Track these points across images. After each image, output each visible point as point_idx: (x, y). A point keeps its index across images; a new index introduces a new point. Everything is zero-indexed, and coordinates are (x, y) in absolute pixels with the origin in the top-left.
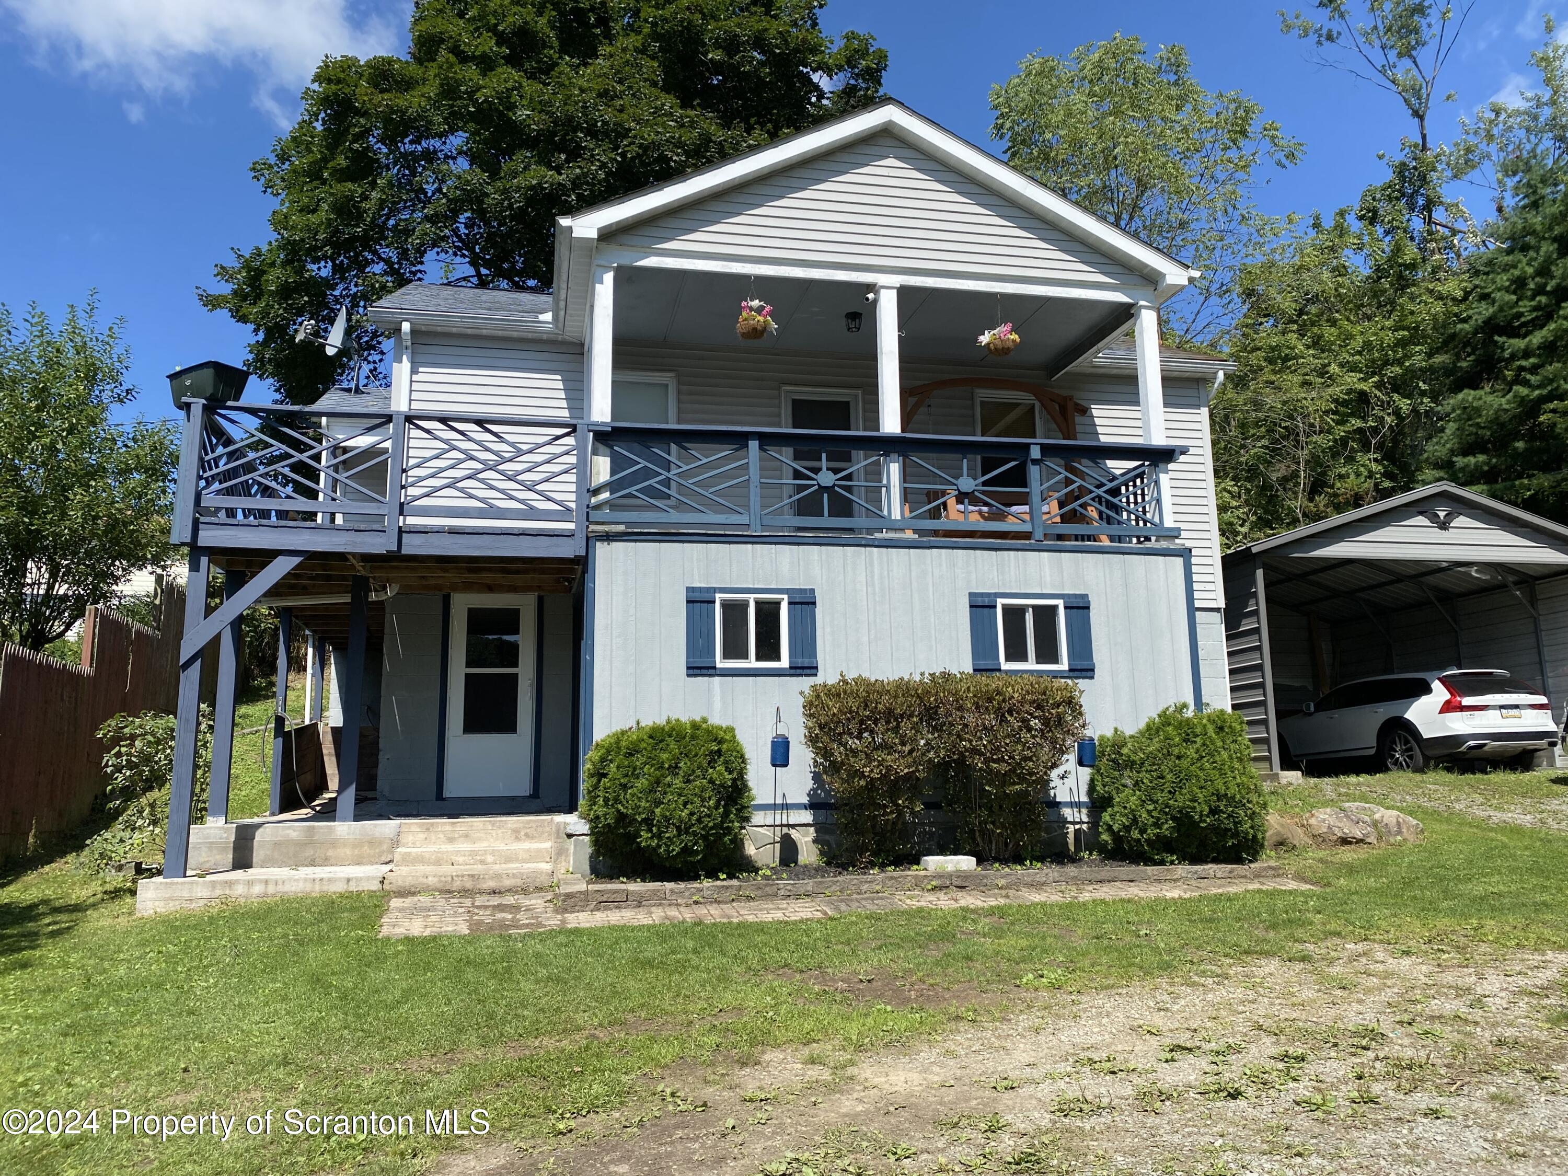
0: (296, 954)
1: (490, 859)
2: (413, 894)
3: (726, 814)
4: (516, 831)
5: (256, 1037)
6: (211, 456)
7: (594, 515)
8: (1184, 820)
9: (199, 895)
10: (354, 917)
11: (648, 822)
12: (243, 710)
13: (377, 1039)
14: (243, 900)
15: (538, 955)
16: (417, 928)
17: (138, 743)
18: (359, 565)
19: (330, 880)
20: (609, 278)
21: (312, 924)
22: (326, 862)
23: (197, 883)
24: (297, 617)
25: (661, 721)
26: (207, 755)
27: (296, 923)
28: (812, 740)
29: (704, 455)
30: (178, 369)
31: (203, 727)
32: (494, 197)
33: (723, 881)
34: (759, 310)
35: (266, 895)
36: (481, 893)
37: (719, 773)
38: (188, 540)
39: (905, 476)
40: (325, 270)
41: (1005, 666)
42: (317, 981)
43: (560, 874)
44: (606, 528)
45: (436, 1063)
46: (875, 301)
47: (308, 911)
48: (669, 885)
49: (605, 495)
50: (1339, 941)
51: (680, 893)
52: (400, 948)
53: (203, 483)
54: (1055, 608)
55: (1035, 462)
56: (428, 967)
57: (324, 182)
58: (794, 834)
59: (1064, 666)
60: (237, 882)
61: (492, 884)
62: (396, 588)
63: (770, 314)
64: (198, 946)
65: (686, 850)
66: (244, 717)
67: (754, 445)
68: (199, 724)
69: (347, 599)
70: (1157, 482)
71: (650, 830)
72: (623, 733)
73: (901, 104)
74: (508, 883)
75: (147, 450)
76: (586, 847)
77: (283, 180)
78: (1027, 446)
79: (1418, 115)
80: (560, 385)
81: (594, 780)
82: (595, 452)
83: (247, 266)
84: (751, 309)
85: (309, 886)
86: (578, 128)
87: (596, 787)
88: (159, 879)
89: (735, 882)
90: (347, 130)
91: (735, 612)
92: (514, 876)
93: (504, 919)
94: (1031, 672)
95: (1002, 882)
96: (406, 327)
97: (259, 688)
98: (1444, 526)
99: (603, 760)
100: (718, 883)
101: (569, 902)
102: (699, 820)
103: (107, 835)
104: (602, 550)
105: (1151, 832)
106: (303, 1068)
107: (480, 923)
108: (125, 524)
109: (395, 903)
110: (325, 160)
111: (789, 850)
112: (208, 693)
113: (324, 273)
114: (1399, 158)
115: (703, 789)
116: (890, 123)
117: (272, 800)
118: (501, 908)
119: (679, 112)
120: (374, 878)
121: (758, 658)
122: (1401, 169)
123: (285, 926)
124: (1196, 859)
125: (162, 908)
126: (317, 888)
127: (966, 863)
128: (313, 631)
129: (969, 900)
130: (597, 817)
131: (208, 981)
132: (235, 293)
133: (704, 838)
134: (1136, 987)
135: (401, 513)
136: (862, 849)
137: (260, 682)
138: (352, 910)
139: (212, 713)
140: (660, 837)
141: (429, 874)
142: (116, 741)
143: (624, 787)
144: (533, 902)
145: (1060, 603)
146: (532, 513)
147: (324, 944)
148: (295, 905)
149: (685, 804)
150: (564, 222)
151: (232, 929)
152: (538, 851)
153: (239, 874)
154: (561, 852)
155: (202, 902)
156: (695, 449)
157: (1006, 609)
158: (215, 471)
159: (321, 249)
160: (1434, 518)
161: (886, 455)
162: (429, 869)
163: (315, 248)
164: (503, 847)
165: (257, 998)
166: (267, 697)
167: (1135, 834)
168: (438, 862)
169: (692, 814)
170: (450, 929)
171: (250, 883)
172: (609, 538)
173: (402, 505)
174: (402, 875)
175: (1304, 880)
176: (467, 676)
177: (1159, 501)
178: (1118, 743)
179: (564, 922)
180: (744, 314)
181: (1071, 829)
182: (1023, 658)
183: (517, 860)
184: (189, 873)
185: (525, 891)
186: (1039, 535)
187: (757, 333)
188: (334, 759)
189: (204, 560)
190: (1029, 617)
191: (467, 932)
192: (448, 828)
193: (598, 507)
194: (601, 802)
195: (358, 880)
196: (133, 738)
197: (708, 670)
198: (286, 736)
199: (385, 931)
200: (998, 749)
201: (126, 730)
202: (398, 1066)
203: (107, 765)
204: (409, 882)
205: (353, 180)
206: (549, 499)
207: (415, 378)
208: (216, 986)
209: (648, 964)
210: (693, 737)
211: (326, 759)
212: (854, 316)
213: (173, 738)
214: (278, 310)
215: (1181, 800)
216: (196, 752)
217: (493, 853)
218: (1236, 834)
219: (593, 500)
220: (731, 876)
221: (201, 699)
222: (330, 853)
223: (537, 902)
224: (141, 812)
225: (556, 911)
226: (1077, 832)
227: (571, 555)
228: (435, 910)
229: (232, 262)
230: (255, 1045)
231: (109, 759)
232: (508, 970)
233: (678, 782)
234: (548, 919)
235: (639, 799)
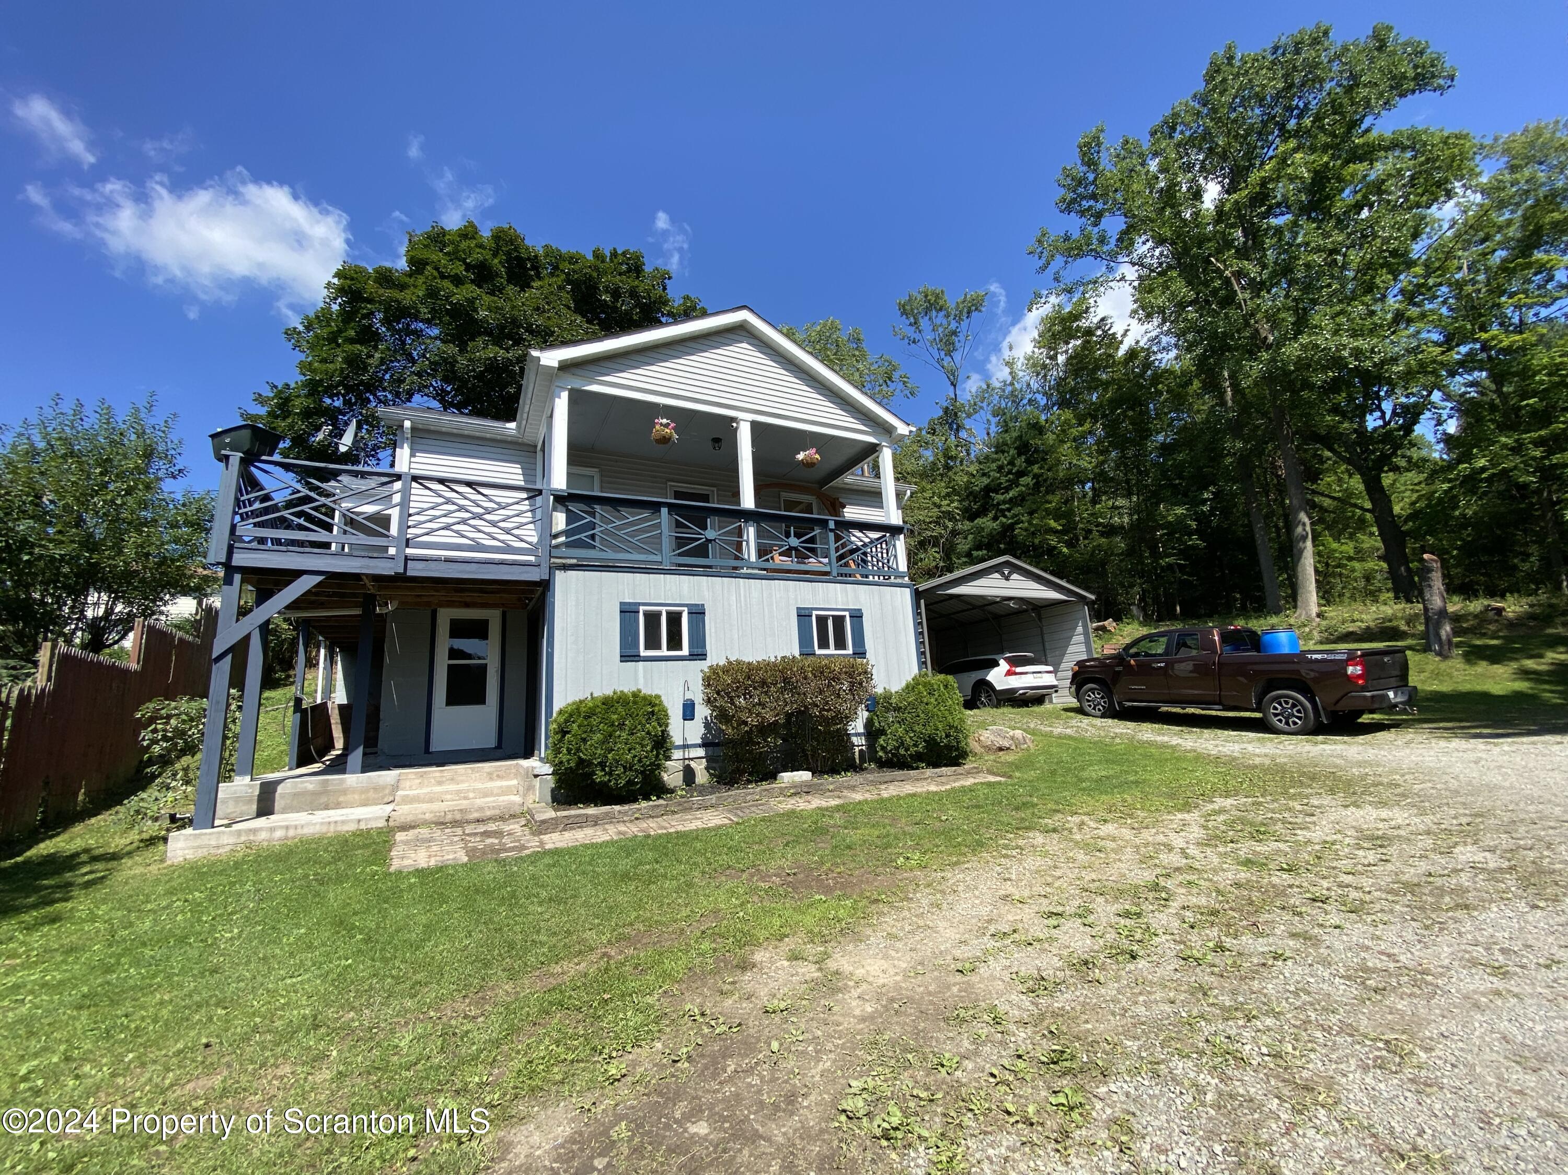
0: (317, 894)
1: (471, 795)
2: (413, 827)
3: (657, 756)
4: (490, 774)
5: (282, 996)
6: (245, 497)
7: (555, 552)
8: (931, 742)
9: (225, 842)
10: (367, 852)
11: (602, 765)
12: (267, 694)
13: (408, 984)
14: (265, 844)
15: (533, 877)
16: (422, 859)
17: (173, 722)
18: (369, 584)
19: (343, 822)
20: (565, 395)
21: (330, 863)
22: (338, 806)
23: (223, 832)
24: (314, 627)
25: (609, 692)
26: (236, 728)
27: (315, 862)
28: (709, 701)
29: (631, 516)
30: (219, 430)
31: (233, 707)
32: (462, 361)
33: (655, 802)
34: (667, 425)
35: (286, 838)
36: (468, 822)
37: (653, 727)
38: (223, 560)
39: (759, 535)
40: (338, 403)
41: (819, 652)
42: (341, 924)
43: (529, 803)
44: (564, 561)
45: (469, 1005)
46: (737, 429)
47: (326, 850)
48: (617, 808)
49: (562, 539)
50: (1061, 816)
51: (625, 813)
52: (413, 880)
53: (238, 518)
54: (844, 617)
55: (831, 530)
56: (444, 900)
57: (339, 345)
58: (693, 765)
59: (850, 651)
60: (261, 829)
61: (476, 815)
62: (396, 604)
63: (673, 428)
64: (223, 892)
65: (630, 783)
66: (267, 699)
67: (664, 510)
68: (228, 705)
69: (357, 612)
70: (894, 546)
71: (603, 770)
72: (581, 702)
73: (751, 310)
74: (489, 813)
75: (194, 511)
76: (551, 782)
77: (308, 342)
78: (827, 521)
79: (954, 385)
80: (520, 471)
81: (559, 736)
82: (555, 509)
83: (279, 395)
84: (661, 424)
85: (324, 829)
86: (521, 326)
87: (560, 741)
88: (189, 831)
89: (661, 802)
90: (358, 311)
91: (652, 619)
92: (494, 808)
93: (493, 844)
94: (833, 655)
95: (831, 787)
96: (407, 424)
97: (280, 679)
98: (1007, 579)
99: (566, 721)
100: (651, 803)
101: (543, 827)
102: (640, 761)
103: (144, 795)
104: (560, 576)
105: (913, 750)
106: (334, 1030)
107: (474, 849)
108: (173, 561)
109: (400, 836)
110: (340, 331)
111: (689, 775)
112: (238, 679)
113: (337, 404)
114: (945, 404)
115: (643, 739)
116: (745, 321)
117: (290, 757)
118: (487, 834)
119: (586, 325)
120: (381, 818)
121: (668, 649)
122: (946, 410)
123: (306, 866)
124: (936, 766)
125: (190, 854)
126: (332, 828)
127: (805, 776)
128: (326, 638)
129: (816, 802)
130: (561, 762)
131: (231, 932)
132: (269, 413)
133: (642, 773)
134: (973, 862)
135: (407, 546)
136: (742, 773)
137: (280, 675)
138: (365, 846)
139: (241, 697)
140: (610, 774)
141: (426, 810)
142: (152, 720)
143: (584, 740)
144: (512, 827)
145: (847, 614)
146: (509, 549)
147: (342, 882)
148: (314, 846)
149: (629, 750)
150: (535, 353)
151: (257, 873)
152: (508, 787)
153: (262, 822)
154: (530, 788)
155: (228, 848)
156: (624, 511)
157: (818, 617)
158: (249, 509)
159: (336, 387)
160: (1003, 574)
161: (746, 522)
162: (424, 806)
163: (330, 387)
164: (479, 785)
165: (281, 949)
166: (286, 685)
167: (902, 752)
168: (431, 801)
169: (635, 756)
170: (451, 857)
171: (272, 830)
172: (565, 568)
173: (408, 540)
174: (404, 812)
175: (994, 774)
176: (450, 667)
177: (896, 556)
178: (887, 696)
179: (542, 843)
180: (657, 427)
181: (857, 749)
182: (827, 647)
183: (492, 795)
184: (217, 823)
185: (502, 818)
186: (835, 573)
187: (665, 440)
188: (340, 727)
189: (237, 578)
190: (830, 623)
191: (465, 859)
192: (438, 774)
193: (557, 546)
194: (565, 751)
195: (367, 820)
196: (169, 717)
197: (636, 658)
198: (304, 712)
199: (396, 865)
200: (827, 703)
201: (163, 712)
202: (432, 1014)
203: (143, 739)
204: (410, 818)
205: (361, 344)
206: (522, 540)
207: (413, 459)
208: (240, 936)
209: (626, 877)
210: (635, 703)
211: (333, 727)
212: (717, 440)
213: (205, 717)
214: (301, 425)
215: (929, 730)
216: (226, 726)
217: (474, 791)
218: (957, 749)
219: (554, 542)
220: (659, 798)
221: (232, 685)
222: (341, 799)
223: (515, 827)
224: (175, 775)
225: (533, 834)
226: (861, 751)
227: (537, 579)
228: (435, 841)
229: (268, 393)
230: (282, 1008)
231: (146, 736)
232: (513, 895)
233: (624, 735)
234: (528, 841)
235: (596, 748)
